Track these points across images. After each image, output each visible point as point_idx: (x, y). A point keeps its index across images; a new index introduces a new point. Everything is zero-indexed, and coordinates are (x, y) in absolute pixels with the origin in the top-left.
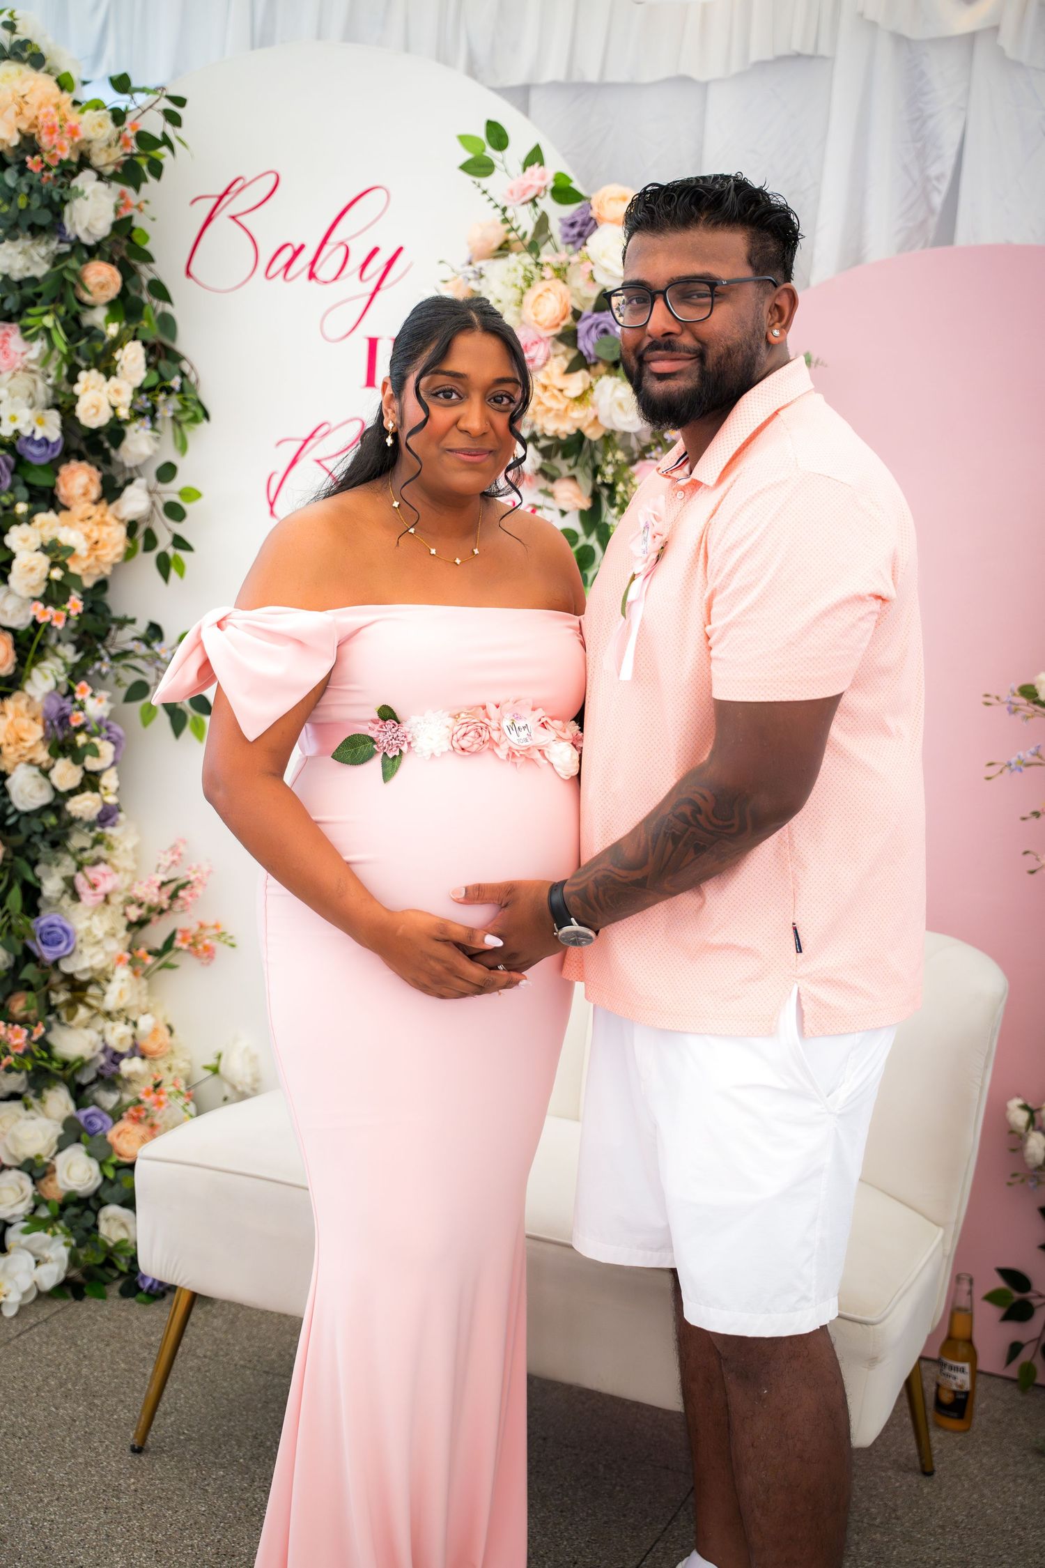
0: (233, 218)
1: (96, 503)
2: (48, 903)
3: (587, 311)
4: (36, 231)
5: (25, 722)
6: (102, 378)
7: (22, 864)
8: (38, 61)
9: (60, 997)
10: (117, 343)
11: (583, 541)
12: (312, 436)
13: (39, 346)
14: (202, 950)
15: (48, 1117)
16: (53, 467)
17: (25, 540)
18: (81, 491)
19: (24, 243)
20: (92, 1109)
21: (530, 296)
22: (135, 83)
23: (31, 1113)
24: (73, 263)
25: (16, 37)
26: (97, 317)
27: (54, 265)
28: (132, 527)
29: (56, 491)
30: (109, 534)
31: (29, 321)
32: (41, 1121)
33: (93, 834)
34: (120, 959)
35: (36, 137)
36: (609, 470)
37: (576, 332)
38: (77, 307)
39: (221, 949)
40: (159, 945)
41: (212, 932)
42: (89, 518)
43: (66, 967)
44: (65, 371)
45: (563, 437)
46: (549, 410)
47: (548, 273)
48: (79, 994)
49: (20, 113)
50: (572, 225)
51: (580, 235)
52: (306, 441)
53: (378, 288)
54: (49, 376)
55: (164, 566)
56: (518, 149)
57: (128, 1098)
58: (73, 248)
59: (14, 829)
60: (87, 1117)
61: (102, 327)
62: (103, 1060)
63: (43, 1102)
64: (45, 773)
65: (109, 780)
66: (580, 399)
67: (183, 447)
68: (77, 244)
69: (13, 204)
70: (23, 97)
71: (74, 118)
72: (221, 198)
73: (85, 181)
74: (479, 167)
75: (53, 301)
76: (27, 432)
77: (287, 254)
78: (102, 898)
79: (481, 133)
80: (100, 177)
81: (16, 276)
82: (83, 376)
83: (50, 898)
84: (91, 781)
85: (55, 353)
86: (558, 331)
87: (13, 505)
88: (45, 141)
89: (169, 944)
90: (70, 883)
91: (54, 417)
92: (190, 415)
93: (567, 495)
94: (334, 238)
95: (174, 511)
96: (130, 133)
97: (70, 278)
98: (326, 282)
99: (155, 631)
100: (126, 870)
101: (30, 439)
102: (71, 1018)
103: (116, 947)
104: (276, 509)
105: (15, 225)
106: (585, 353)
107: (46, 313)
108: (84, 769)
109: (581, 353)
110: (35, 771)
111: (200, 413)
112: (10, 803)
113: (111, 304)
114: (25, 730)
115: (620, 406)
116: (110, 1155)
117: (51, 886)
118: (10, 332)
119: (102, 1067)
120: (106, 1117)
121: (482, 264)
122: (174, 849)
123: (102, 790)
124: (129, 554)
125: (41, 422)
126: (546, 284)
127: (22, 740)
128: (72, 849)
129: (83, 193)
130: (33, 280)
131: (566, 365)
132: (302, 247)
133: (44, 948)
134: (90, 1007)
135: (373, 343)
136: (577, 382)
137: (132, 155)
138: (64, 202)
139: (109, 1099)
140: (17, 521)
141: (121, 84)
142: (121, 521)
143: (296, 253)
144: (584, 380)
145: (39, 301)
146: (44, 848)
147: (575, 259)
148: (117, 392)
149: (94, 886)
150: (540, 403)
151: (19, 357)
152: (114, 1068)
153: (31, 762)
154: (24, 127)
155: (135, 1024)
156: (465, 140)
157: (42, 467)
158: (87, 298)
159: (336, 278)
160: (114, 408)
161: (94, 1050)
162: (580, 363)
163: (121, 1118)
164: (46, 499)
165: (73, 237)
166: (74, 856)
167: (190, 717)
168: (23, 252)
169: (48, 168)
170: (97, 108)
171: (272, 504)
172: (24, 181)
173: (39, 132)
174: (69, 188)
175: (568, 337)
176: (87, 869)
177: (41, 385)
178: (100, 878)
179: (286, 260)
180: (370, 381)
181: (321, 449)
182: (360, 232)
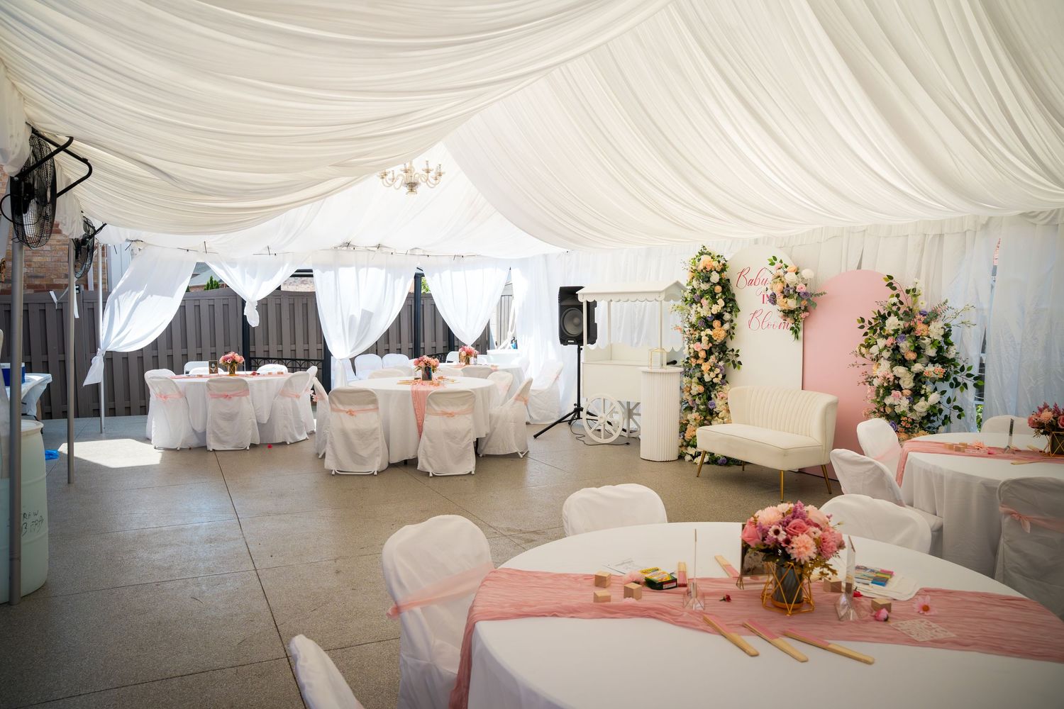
0: (743, 276)
1: (719, 327)
2: (712, 399)
4: (707, 282)
6: (716, 305)
7: (707, 391)
11: (794, 329)
13: (709, 301)
16: (712, 321)
17: (703, 334)
18: (716, 325)
19: (705, 284)
24: (713, 287)
26: (719, 295)
27: (710, 287)
28: (727, 331)
29: (713, 326)
30: (721, 333)
33: (719, 386)
35: (706, 267)
36: (796, 316)
37: (784, 291)
38: (715, 294)
42: (718, 330)
45: (786, 310)
46: (783, 305)
47: (780, 281)
49: (704, 263)
50: (784, 273)
52: (754, 314)
55: (731, 338)
56: (778, 260)
59: (705, 385)
64: (709, 374)
66: (786, 303)
67: (736, 316)
68: (714, 284)
70: (704, 261)
71: (712, 263)
72: (741, 273)
73: (714, 273)
74: (772, 264)
75: (710, 293)
76: (705, 316)
78: (721, 399)
79: (772, 258)
80: (717, 272)
81: (705, 290)
82: (714, 305)
90: (715, 395)
92: (736, 311)
93: (789, 320)
94: (758, 278)
95: (733, 328)
96: (721, 264)
97: (712, 289)
98: (757, 286)
99: (733, 350)
100: (725, 394)
101: (708, 317)
103: (723, 408)
107: (708, 295)
109: (785, 295)
111: (739, 310)
112: (704, 380)
113: (721, 293)
117: (713, 396)
118: (704, 299)
123: (719, 378)
124: (727, 336)
125: (708, 314)
126: (779, 283)
127: (707, 369)
128: (716, 389)
129: (714, 275)
131: (783, 297)
132: (753, 280)
133: (710, 406)
135: (763, 296)
136: (785, 300)
137: (722, 268)
138: (710, 277)
142: (724, 330)
144: (787, 300)
146: (711, 388)
148: (718, 308)
151: (706, 303)
153: (707, 373)
154: (704, 265)
156: (769, 260)
158: (716, 292)
160: (718, 310)
162: (785, 297)
164: (711, 327)
166: (716, 391)
167: (737, 365)
168: (705, 286)
169: (707, 272)
170: (716, 261)
171: (749, 325)
172: (705, 274)
174: (712, 274)
175: (782, 292)
176: (718, 393)
178: (721, 395)
179: (751, 282)
180: (763, 303)
181: (757, 315)
182: (762, 277)
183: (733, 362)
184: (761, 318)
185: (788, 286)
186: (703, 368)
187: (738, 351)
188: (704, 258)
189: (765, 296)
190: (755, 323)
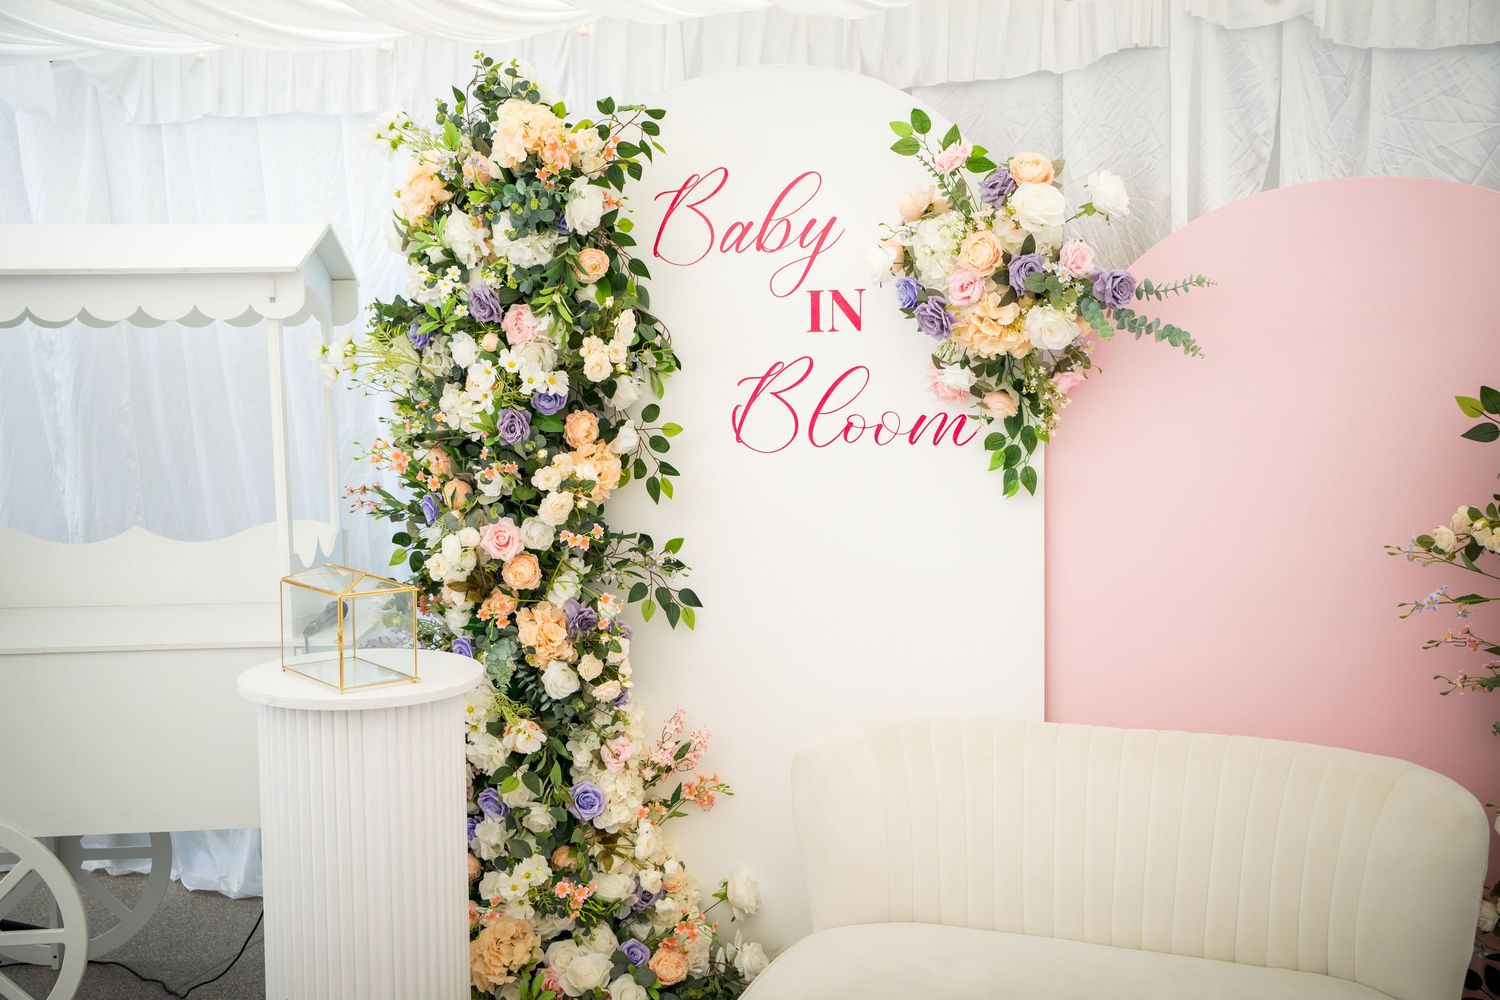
0: (691, 206)
1: (596, 442)
2: (579, 772)
3: (1015, 253)
4: (542, 227)
5: (552, 626)
6: (601, 341)
7: (557, 742)
8: (534, 96)
9: (597, 850)
10: (612, 313)
11: (1009, 442)
12: (768, 374)
13: (547, 320)
14: (704, 799)
15: (596, 951)
16: (561, 417)
17: (548, 479)
18: (585, 434)
19: (533, 238)
20: (631, 942)
21: (966, 246)
22: (617, 104)
23: (582, 948)
24: (571, 251)
25: (517, 80)
26: (590, 294)
27: (556, 254)
28: (624, 459)
29: (564, 436)
30: (608, 467)
31: (541, 300)
32: (593, 957)
33: (611, 713)
34: (642, 813)
35: (540, 153)
36: (1034, 382)
37: (1007, 272)
38: (578, 286)
39: (719, 796)
40: (669, 797)
41: (714, 784)
42: (592, 455)
43: (599, 825)
44: (568, 339)
45: (993, 358)
46: (985, 337)
47: (982, 225)
48: (610, 845)
49: (526, 136)
50: (993, 187)
51: (1001, 194)
52: (763, 379)
53: (816, 252)
54: (554, 344)
55: (654, 488)
56: (939, 130)
57: (660, 929)
58: (569, 239)
59: (549, 712)
60: (628, 949)
61: (595, 301)
62: (636, 899)
63: (592, 939)
64: (574, 666)
65: (625, 669)
66: (1011, 326)
67: (661, 393)
68: (575, 236)
69: (525, 207)
70: (527, 124)
71: (569, 135)
72: (680, 192)
73: (579, 184)
74: (907, 147)
75: (557, 282)
76: (543, 391)
77: (738, 231)
78: (624, 764)
79: (907, 119)
80: (591, 182)
81: (525, 265)
82: (586, 341)
83: (581, 767)
84: (610, 672)
85: (560, 324)
86: (993, 271)
87: (535, 451)
88: (546, 155)
89: (676, 796)
90: (597, 755)
91: (563, 377)
92: (667, 365)
93: (1000, 405)
94: (778, 215)
95: (659, 444)
96: (612, 145)
97: (570, 262)
98: (773, 251)
99: (646, 541)
100: (638, 739)
101: (546, 397)
102: (608, 867)
103: (636, 804)
104: (742, 435)
105: (526, 225)
106: (1017, 288)
107: (553, 293)
108: (605, 661)
109: (1012, 288)
110: (565, 665)
111: (673, 363)
112: (544, 692)
113: (600, 283)
114: (552, 633)
115: (1050, 330)
116: (655, 982)
117: (581, 757)
118: (522, 311)
119: (635, 905)
120: (643, 946)
121: (914, 224)
122: (676, 718)
123: (620, 677)
124: (623, 481)
125: (552, 381)
126: (978, 235)
127: (550, 641)
128: (596, 726)
129: (580, 194)
130: (540, 267)
131: (999, 299)
132: (750, 224)
133: (581, 810)
134: (621, 855)
135: (815, 296)
136: (1010, 312)
137: (614, 162)
138: (564, 202)
139: (642, 931)
140: (538, 465)
141: (606, 106)
142: (616, 455)
143: (746, 230)
144: (1015, 311)
145: (546, 284)
146: (574, 730)
147: (1000, 213)
148: (616, 351)
149: (617, 756)
150: (978, 331)
151: (530, 330)
152: (645, 905)
153: (559, 659)
154: (530, 146)
155: (662, 868)
157: (551, 417)
158: (583, 278)
159: (780, 247)
160: (614, 365)
161: (627, 892)
162: (1012, 296)
163: (658, 948)
164: (559, 443)
165: (571, 231)
166: (599, 733)
167: (681, 609)
168: (531, 246)
169: (552, 176)
170: (587, 128)
171: (738, 432)
172: (531, 190)
173: (542, 149)
174: (568, 191)
176: (609, 742)
177: (549, 351)
178: (621, 749)
179: (737, 236)
180: (815, 326)
181: (777, 384)
182: (798, 209)
183: (663, 594)
184: (805, 400)
185: (1029, 246)
186: (528, 634)
187: (674, 545)
188: (511, 113)
189: (826, 301)
190: (768, 421)
